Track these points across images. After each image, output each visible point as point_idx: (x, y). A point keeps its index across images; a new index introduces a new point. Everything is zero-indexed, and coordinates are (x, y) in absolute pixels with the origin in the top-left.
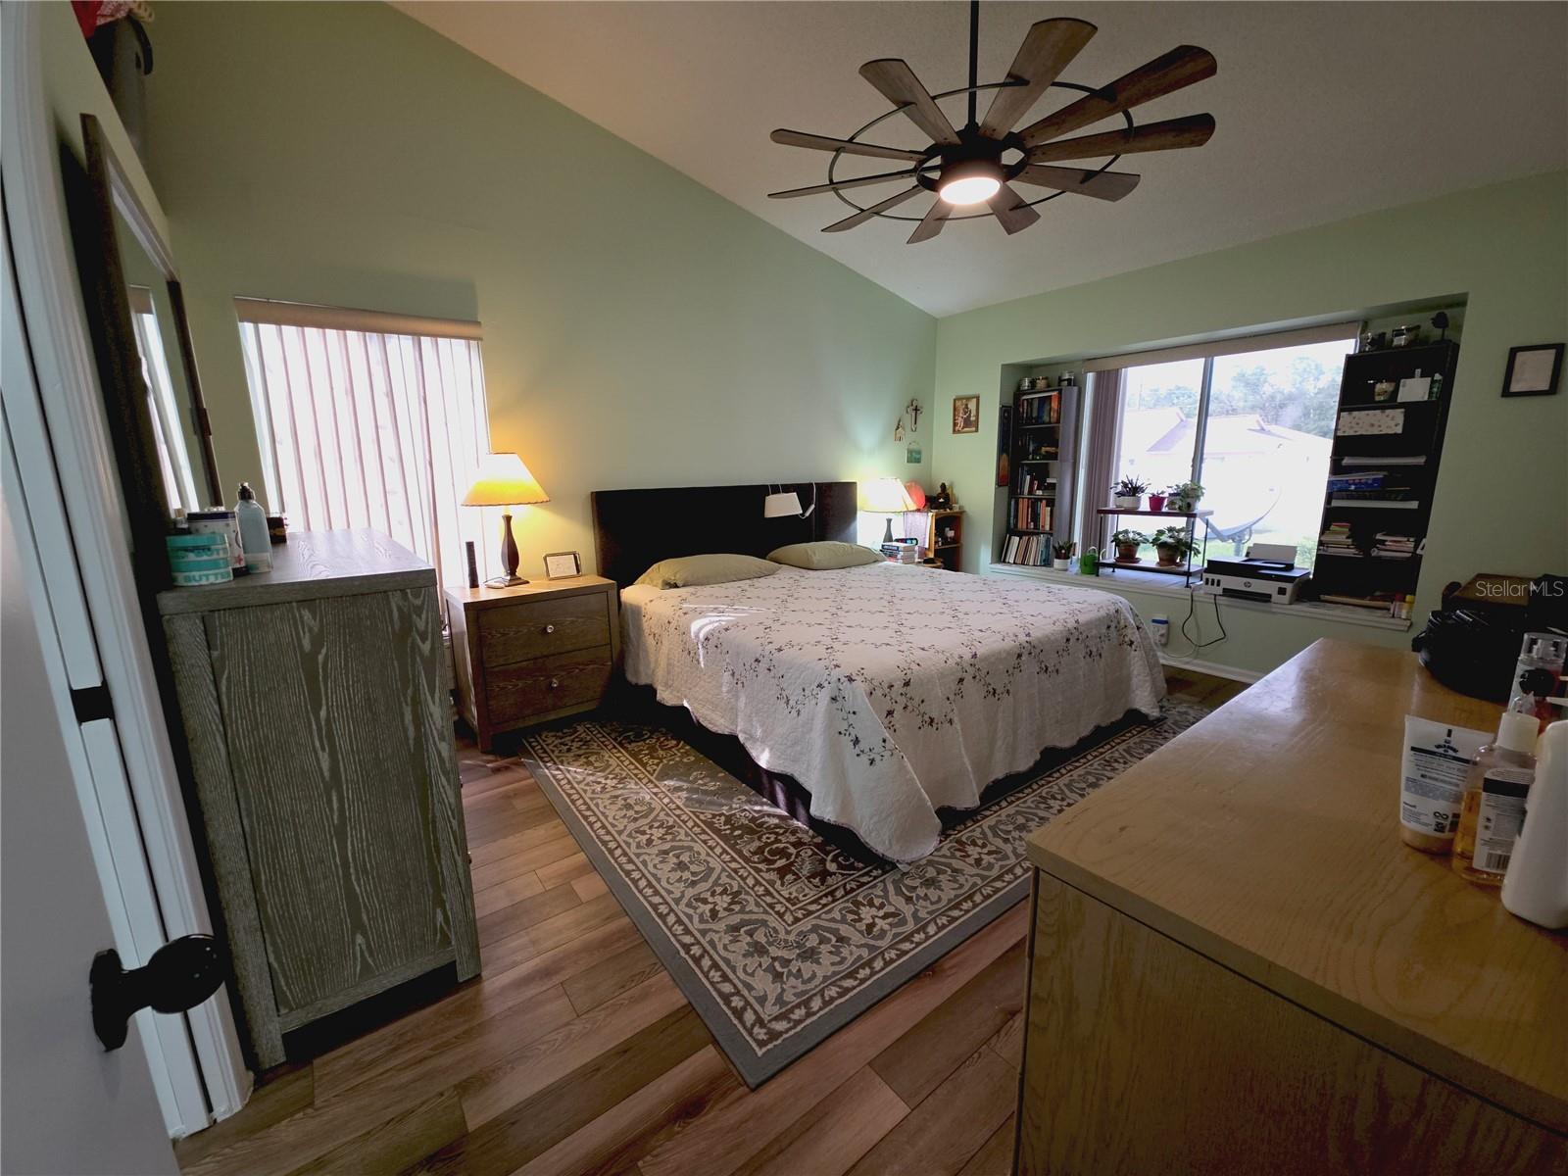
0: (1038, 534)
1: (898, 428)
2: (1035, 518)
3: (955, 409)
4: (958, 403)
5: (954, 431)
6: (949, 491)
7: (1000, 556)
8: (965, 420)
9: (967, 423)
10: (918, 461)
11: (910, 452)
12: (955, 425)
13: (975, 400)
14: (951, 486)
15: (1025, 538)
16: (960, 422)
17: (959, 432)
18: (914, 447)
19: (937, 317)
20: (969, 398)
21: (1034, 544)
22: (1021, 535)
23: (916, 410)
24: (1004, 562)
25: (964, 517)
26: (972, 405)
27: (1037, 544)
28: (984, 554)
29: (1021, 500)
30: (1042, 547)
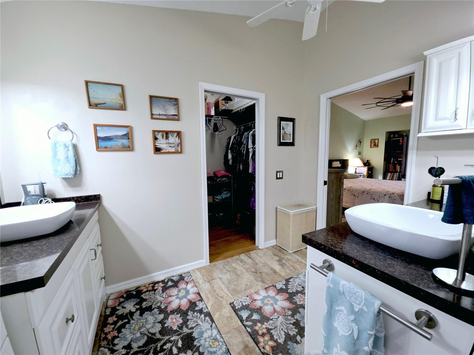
0: (397, 173)
1: (356, 147)
2: (395, 168)
3: (371, 142)
4: (372, 141)
5: (371, 147)
6: (369, 162)
7: (385, 178)
8: (374, 144)
9: (375, 145)
10: (360, 154)
11: (359, 152)
12: (371, 146)
13: (377, 140)
14: (370, 160)
15: (393, 174)
16: (373, 145)
17: (372, 147)
18: (359, 151)
19: (366, 120)
20: (375, 140)
21: (395, 175)
22: (391, 172)
23: (361, 142)
24: (386, 179)
25: (374, 168)
26: (376, 141)
27: (396, 175)
28: (381, 177)
29: (390, 164)
30: (398, 176)
